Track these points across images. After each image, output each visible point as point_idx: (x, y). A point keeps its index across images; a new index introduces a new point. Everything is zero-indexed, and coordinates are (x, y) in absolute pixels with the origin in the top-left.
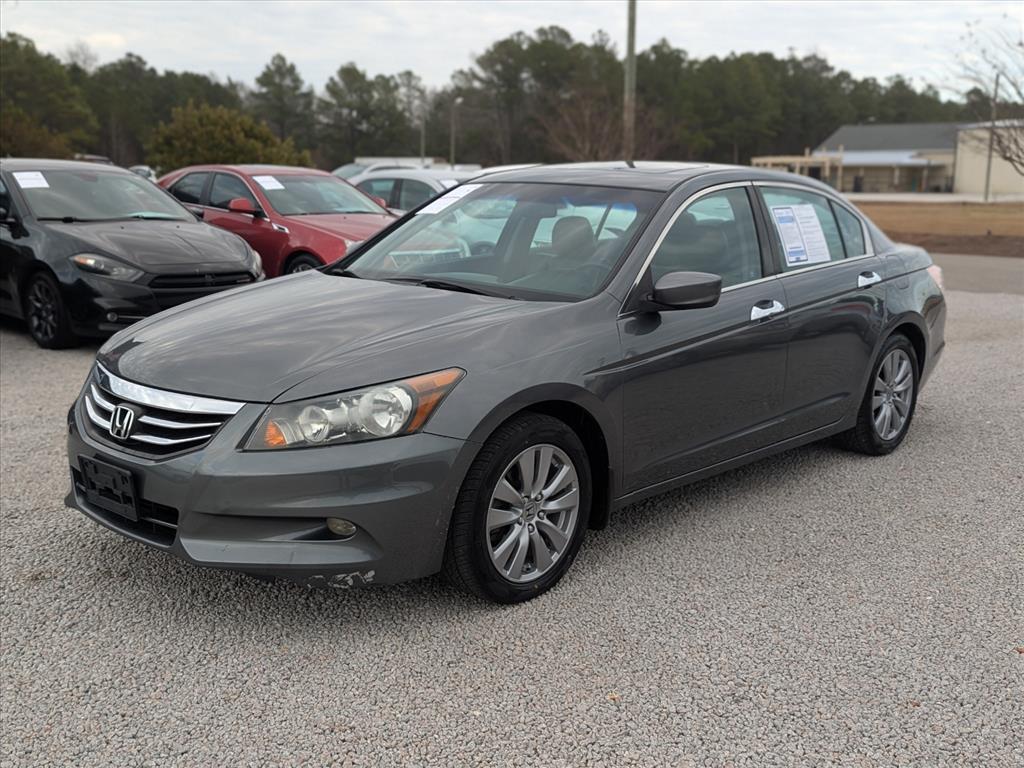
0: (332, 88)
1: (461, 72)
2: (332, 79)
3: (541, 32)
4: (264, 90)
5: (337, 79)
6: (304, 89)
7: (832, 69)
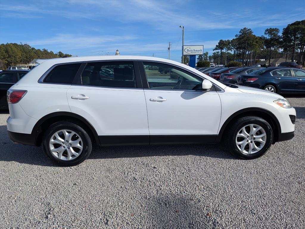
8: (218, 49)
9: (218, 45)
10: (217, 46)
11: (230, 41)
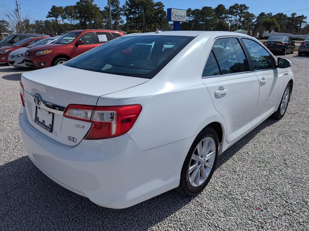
8: (52, 17)
9: (51, 11)
10: (49, 13)
11: (64, 8)
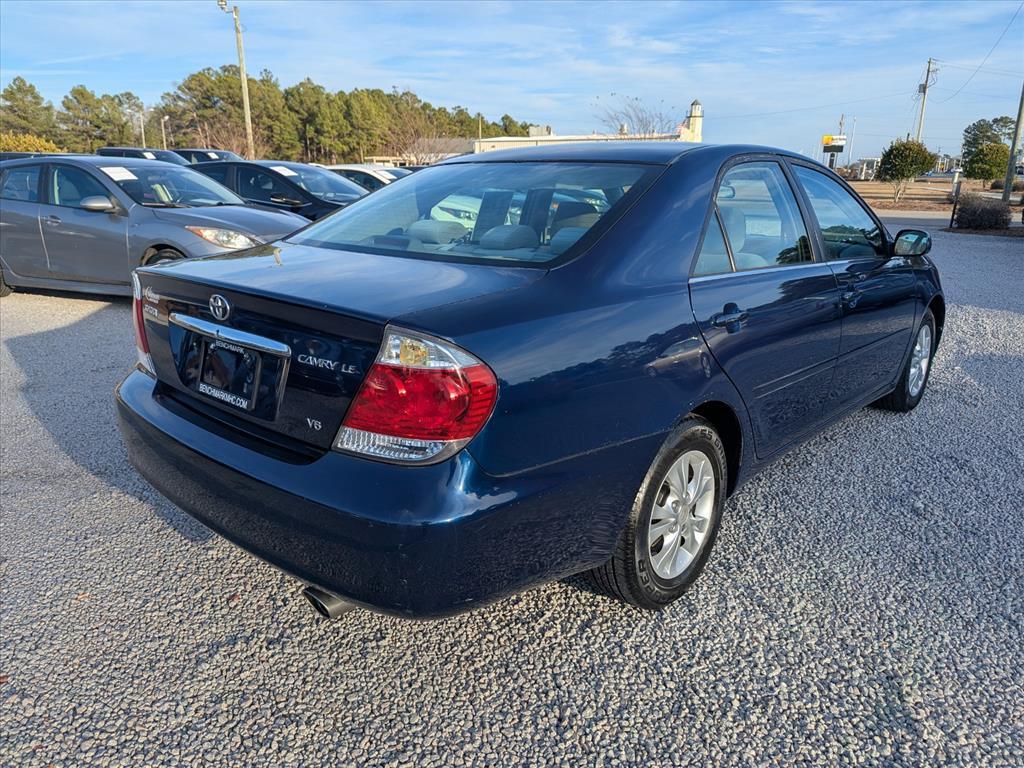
0: (66, 105)
1: (168, 94)
2: (66, 97)
3: (225, 69)
4: (8, 103)
5: (70, 97)
6: (44, 104)
7: (420, 101)
